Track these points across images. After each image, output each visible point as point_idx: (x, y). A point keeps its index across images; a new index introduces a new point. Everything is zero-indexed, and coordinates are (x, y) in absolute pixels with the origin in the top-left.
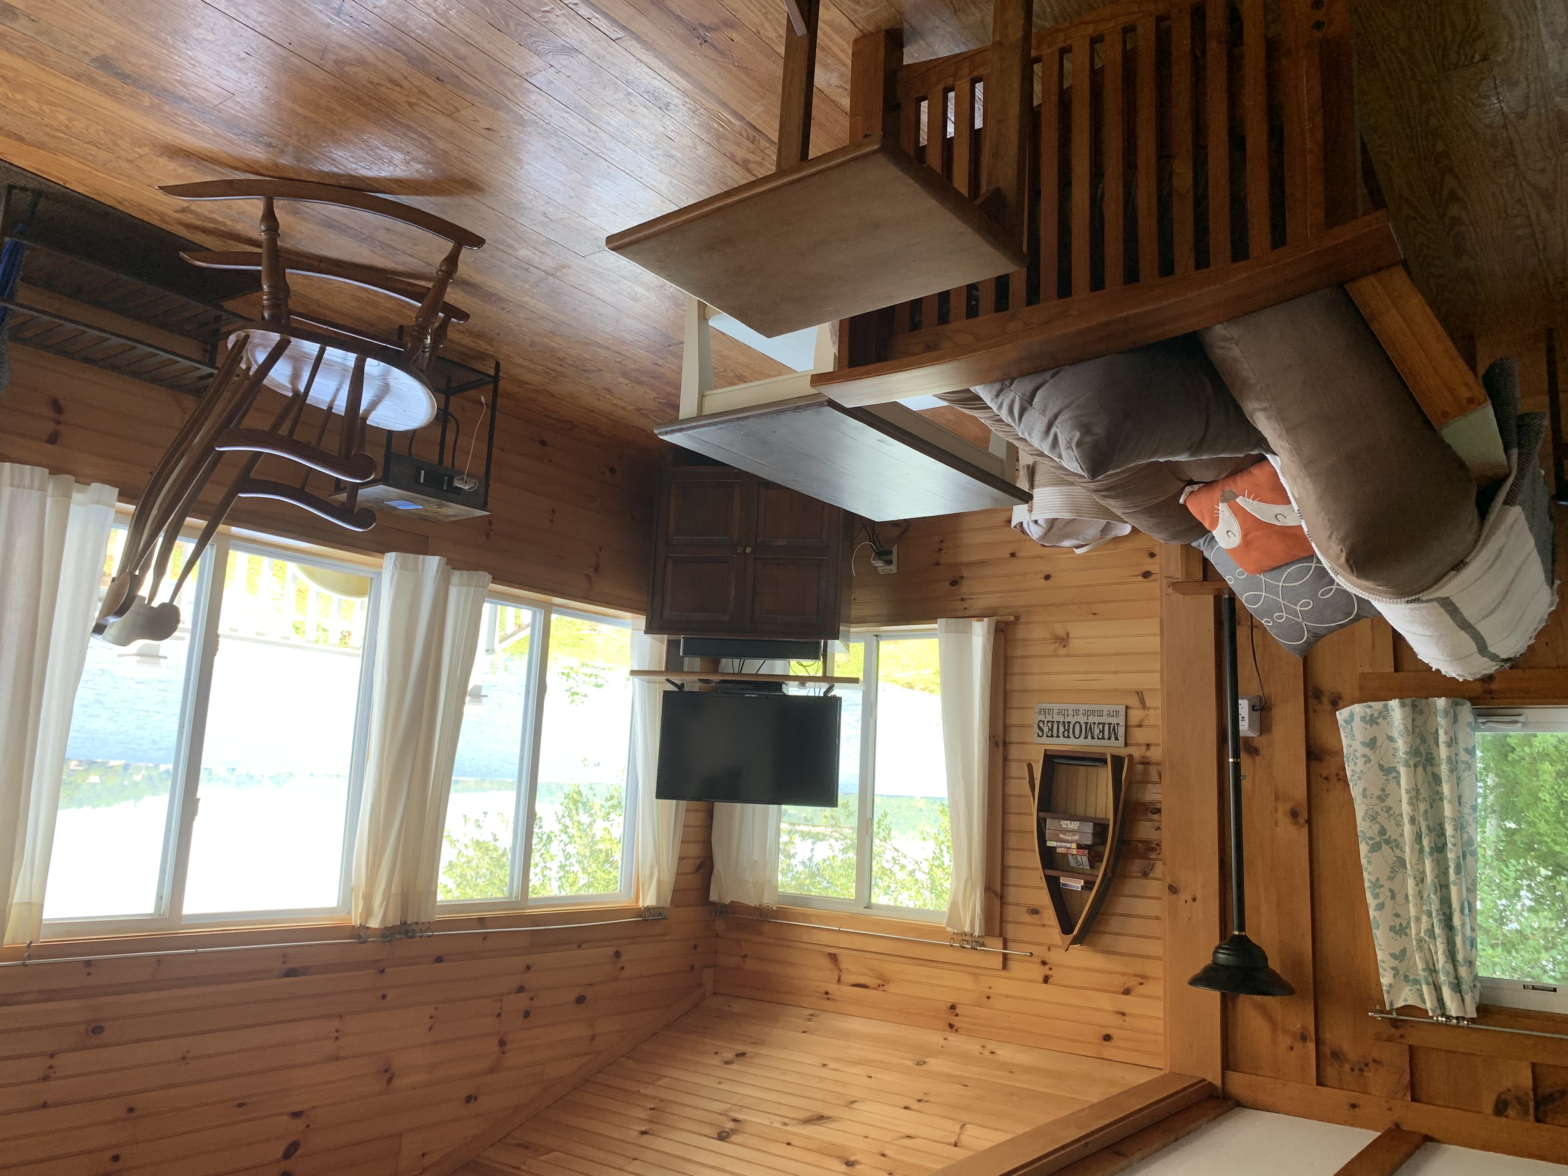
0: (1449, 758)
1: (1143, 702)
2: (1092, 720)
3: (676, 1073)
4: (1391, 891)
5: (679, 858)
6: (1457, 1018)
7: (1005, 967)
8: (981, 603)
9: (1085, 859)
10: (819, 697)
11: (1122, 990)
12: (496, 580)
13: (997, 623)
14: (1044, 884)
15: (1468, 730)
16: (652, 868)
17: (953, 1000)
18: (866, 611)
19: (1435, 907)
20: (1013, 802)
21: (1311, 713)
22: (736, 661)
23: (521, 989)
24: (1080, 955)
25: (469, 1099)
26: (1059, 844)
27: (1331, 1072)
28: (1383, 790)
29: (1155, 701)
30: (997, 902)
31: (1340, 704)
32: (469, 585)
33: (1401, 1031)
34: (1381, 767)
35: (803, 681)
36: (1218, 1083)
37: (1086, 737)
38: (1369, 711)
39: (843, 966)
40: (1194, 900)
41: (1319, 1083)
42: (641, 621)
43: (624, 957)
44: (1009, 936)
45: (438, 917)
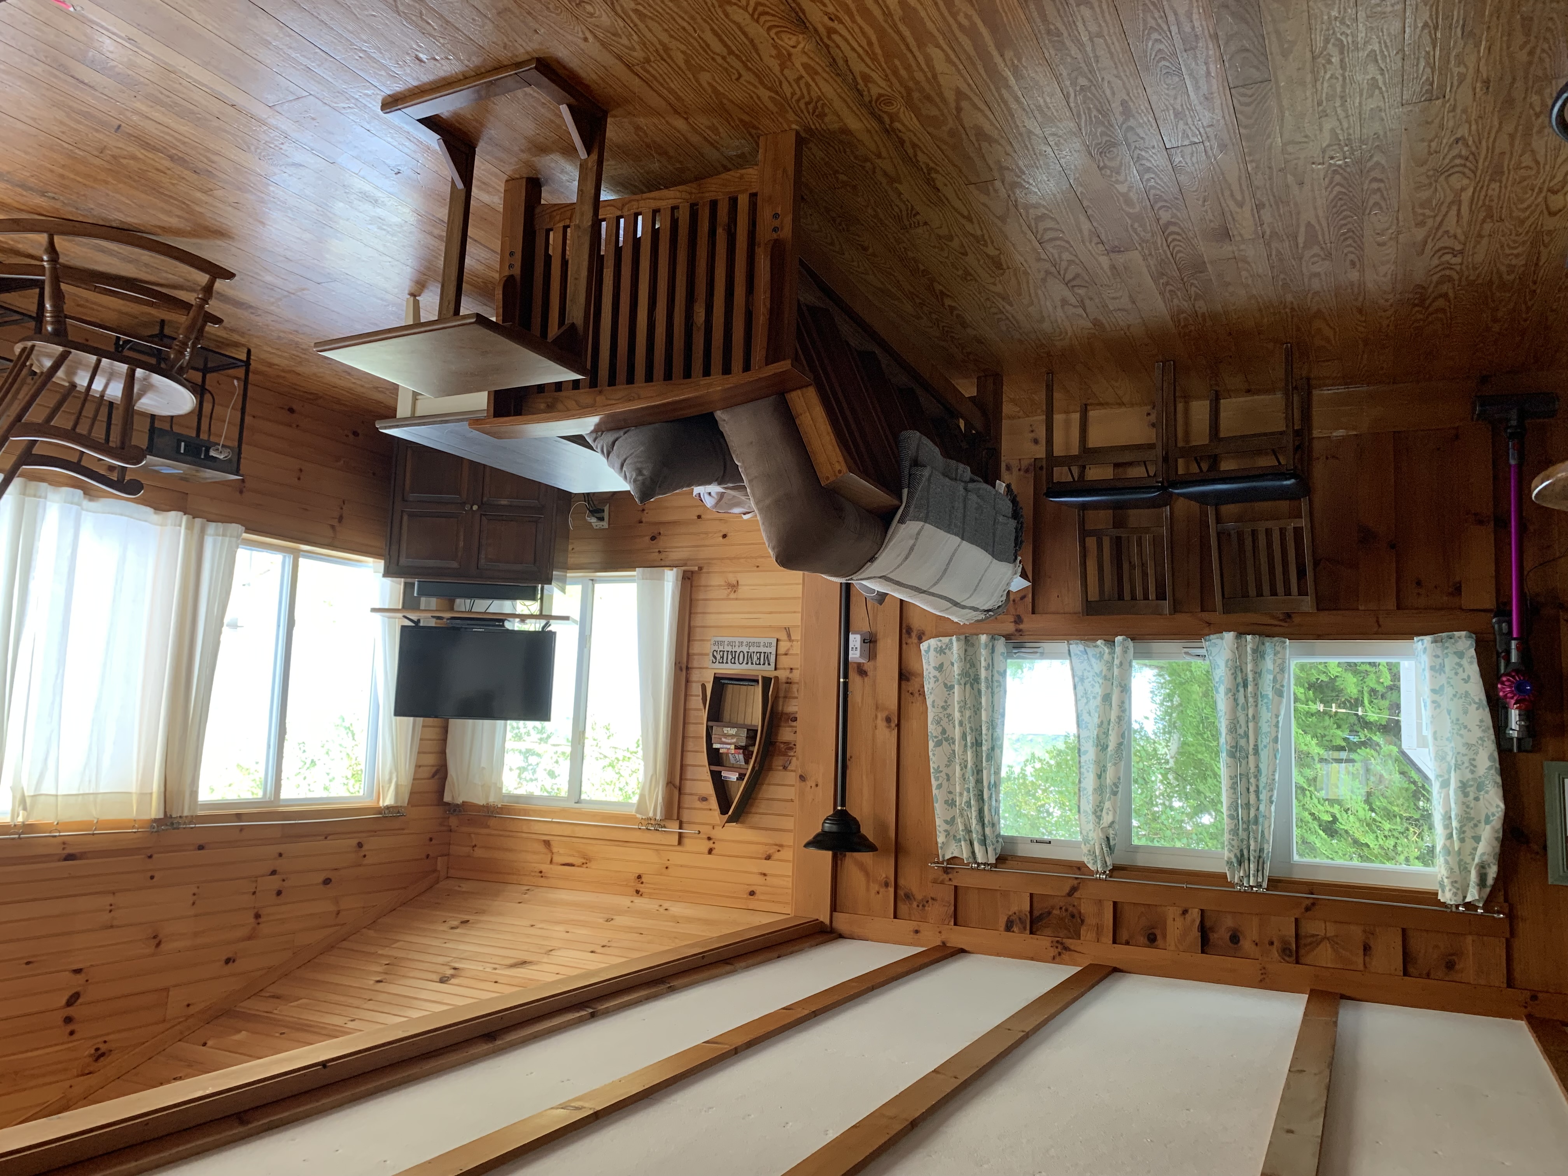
0: (986, 678)
1: (789, 636)
2: (752, 649)
3: (409, 938)
4: (947, 775)
5: (416, 766)
6: (985, 864)
7: (680, 843)
8: (676, 555)
9: (741, 757)
10: (539, 632)
11: (765, 856)
12: (248, 530)
13: (684, 572)
14: (709, 778)
15: (1001, 658)
16: (391, 773)
17: (639, 871)
18: (583, 560)
19: (972, 785)
20: (693, 714)
21: (904, 646)
22: (468, 601)
23: (274, 873)
24: (735, 831)
25: (228, 961)
26: (722, 746)
27: (903, 908)
28: (946, 702)
29: (796, 635)
30: (676, 793)
31: (924, 638)
32: (224, 535)
33: (950, 876)
34: (945, 685)
35: (523, 618)
36: (827, 922)
37: (747, 663)
38: (939, 644)
39: (555, 850)
40: (817, 785)
41: (895, 917)
42: (380, 564)
43: (365, 847)
44: (684, 819)
45: (200, 813)
